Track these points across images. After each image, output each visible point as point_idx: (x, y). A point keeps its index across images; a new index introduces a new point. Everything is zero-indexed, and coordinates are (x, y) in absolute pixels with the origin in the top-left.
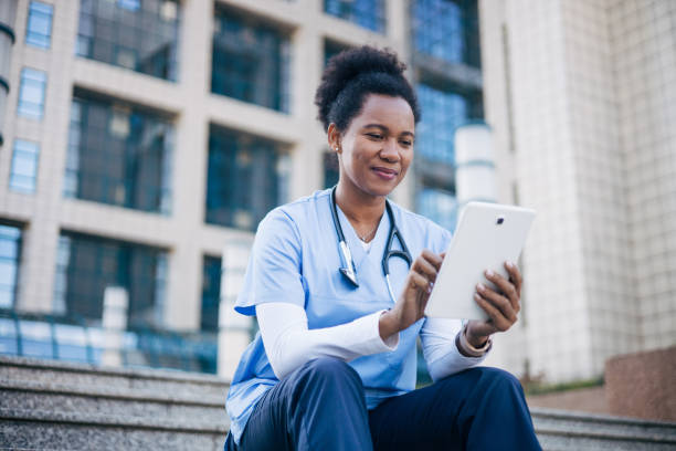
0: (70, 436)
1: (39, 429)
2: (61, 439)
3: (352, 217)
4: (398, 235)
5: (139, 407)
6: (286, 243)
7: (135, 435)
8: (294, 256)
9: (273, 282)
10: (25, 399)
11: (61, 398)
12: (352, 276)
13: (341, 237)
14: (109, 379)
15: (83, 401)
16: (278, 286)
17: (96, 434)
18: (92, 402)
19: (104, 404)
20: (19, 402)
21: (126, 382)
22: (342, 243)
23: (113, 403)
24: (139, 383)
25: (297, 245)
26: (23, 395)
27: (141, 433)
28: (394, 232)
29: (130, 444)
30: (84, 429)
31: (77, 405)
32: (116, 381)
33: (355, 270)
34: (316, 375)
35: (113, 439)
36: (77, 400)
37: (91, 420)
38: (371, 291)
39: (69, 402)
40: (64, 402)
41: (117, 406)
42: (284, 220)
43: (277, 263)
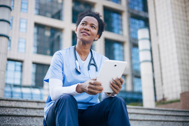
0: (16, 119)
1: (7, 118)
2: (13, 120)
3: (80, 53)
4: (93, 59)
5: (38, 111)
6: (58, 61)
7: (35, 119)
8: (61, 65)
9: (54, 73)
10: (5, 109)
11: (16, 109)
12: (79, 70)
13: (76, 59)
14: (31, 103)
15: (22, 109)
16: (55, 74)
17: (23, 118)
18: (25, 110)
19: (28, 110)
20: (4, 110)
21: (36, 104)
22: (77, 61)
23: (31, 109)
24: (40, 104)
25: (62, 62)
26: (5, 108)
27: (37, 118)
28: (92, 58)
29: (34, 121)
30: (20, 117)
31: (21, 110)
32: (34, 103)
33: (80, 69)
34: (62, 99)
35: (29, 120)
36: (20, 109)
37: (22, 115)
38: (84, 75)
39: (18, 110)
40: (17, 110)
41: (32, 110)
42: (59, 55)
43: (55, 67)
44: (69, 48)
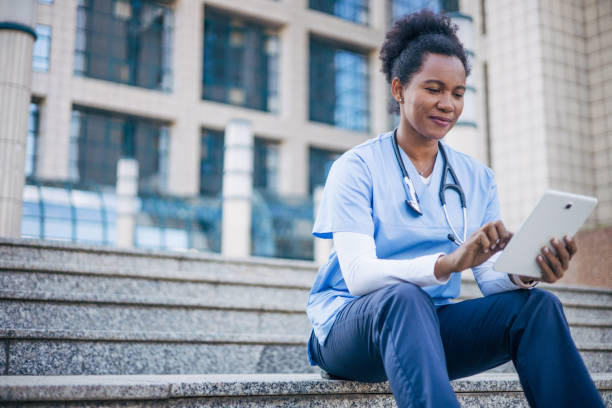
0: (143, 315)
1: (118, 310)
2: (135, 318)
3: (412, 156)
4: (450, 170)
5: (192, 287)
6: (357, 180)
7: (195, 314)
8: (365, 191)
9: (349, 216)
10: (98, 282)
11: (128, 281)
12: (416, 206)
13: (404, 173)
14: (161, 261)
15: (146, 282)
16: (352, 219)
17: (163, 313)
18: (153, 283)
19: (163, 285)
20: (94, 284)
21: (175, 264)
22: (406, 178)
23: (170, 283)
24: (186, 264)
25: (368, 183)
26: (96, 278)
27: (200, 311)
28: (447, 168)
29: (191, 322)
30: (154, 310)
31: (142, 286)
32: (168, 262)
33: (418, 201)
34: (399, 301)
35: (178, 318)
36: (141, 281)
37: (159, 302)
39: (135, 283)
40: (129, 284)
41: (174, 287)
42: (356, 162)
43: (351, 199)
44: (380, 141)
